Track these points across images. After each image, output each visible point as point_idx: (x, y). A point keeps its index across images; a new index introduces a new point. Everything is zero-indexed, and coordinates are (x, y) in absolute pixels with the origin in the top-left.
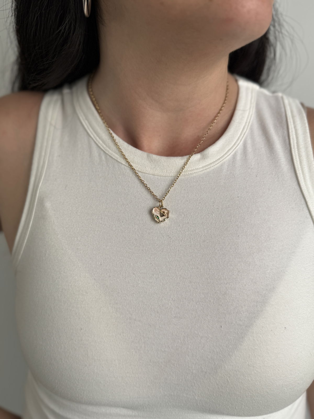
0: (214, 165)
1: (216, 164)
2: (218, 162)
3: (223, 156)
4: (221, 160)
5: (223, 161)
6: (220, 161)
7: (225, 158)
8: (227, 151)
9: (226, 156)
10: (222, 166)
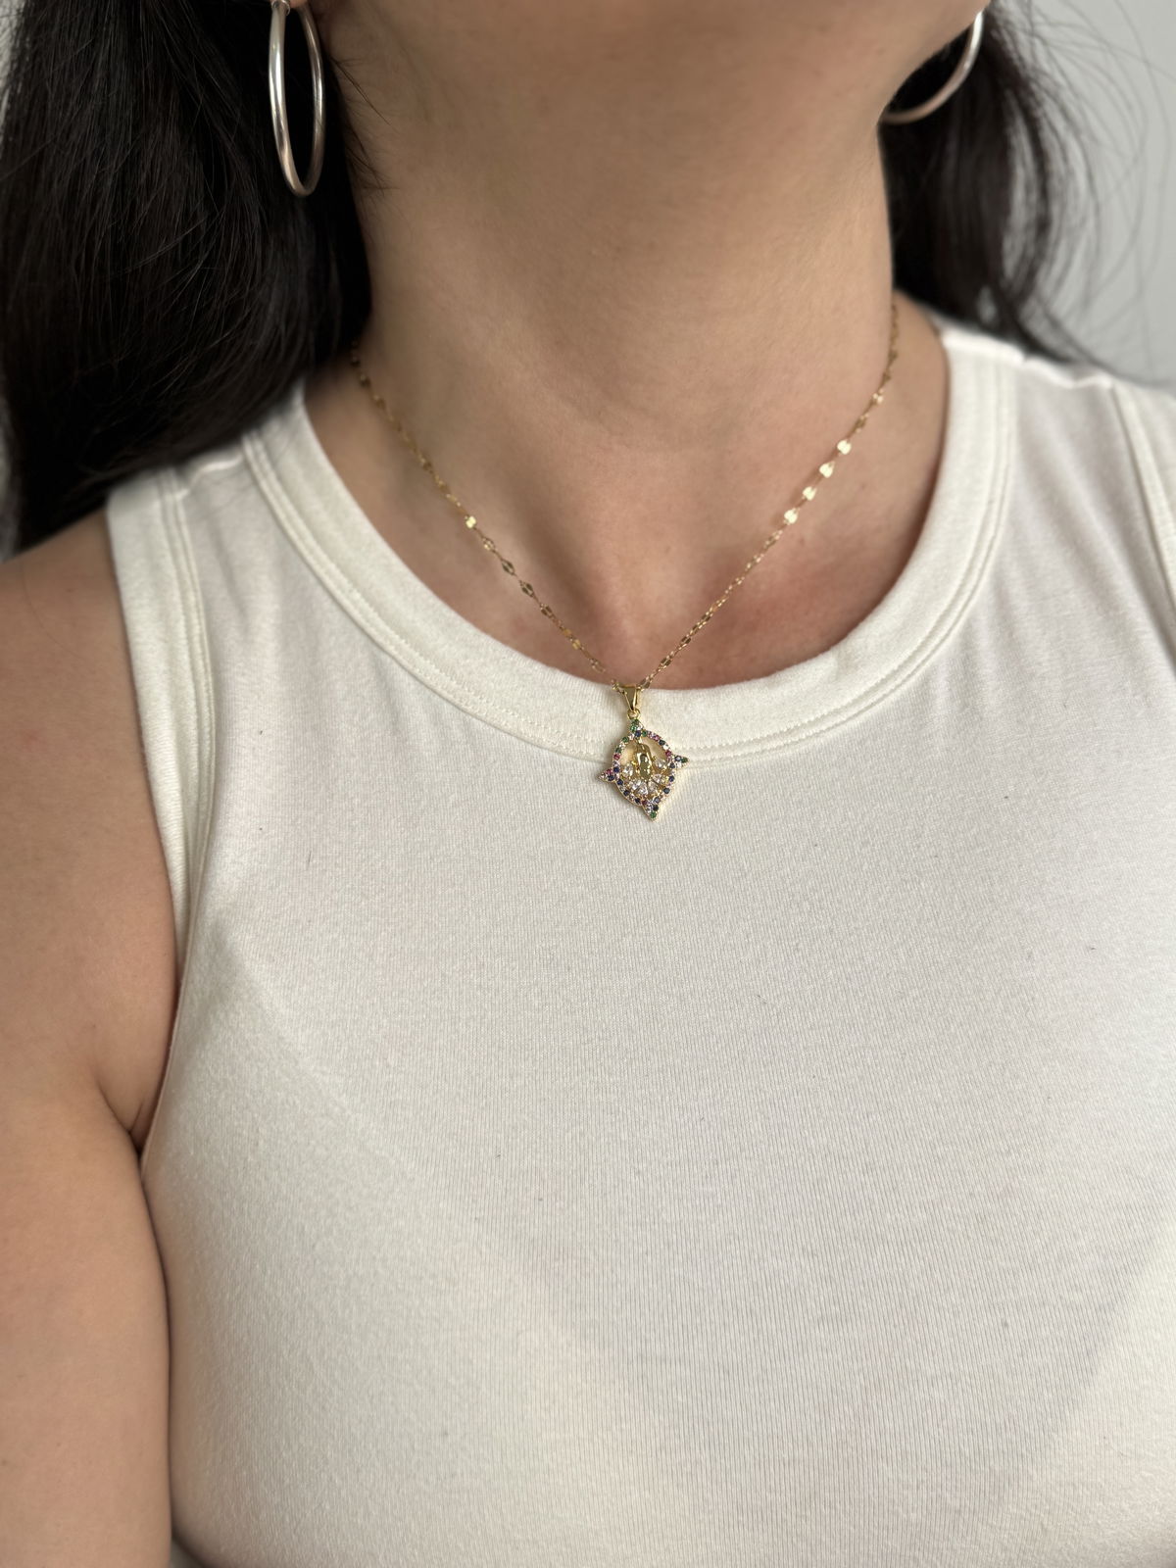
0: (898, 686)
1: (904, 681)
2: (909, 672)
3: (924, 645)
4: (919, 661)
5: (928, 664)
6: (918, 667)
7: (934, 651)
8: (932, 623)
9: (936, 641)
10: (926, 681)
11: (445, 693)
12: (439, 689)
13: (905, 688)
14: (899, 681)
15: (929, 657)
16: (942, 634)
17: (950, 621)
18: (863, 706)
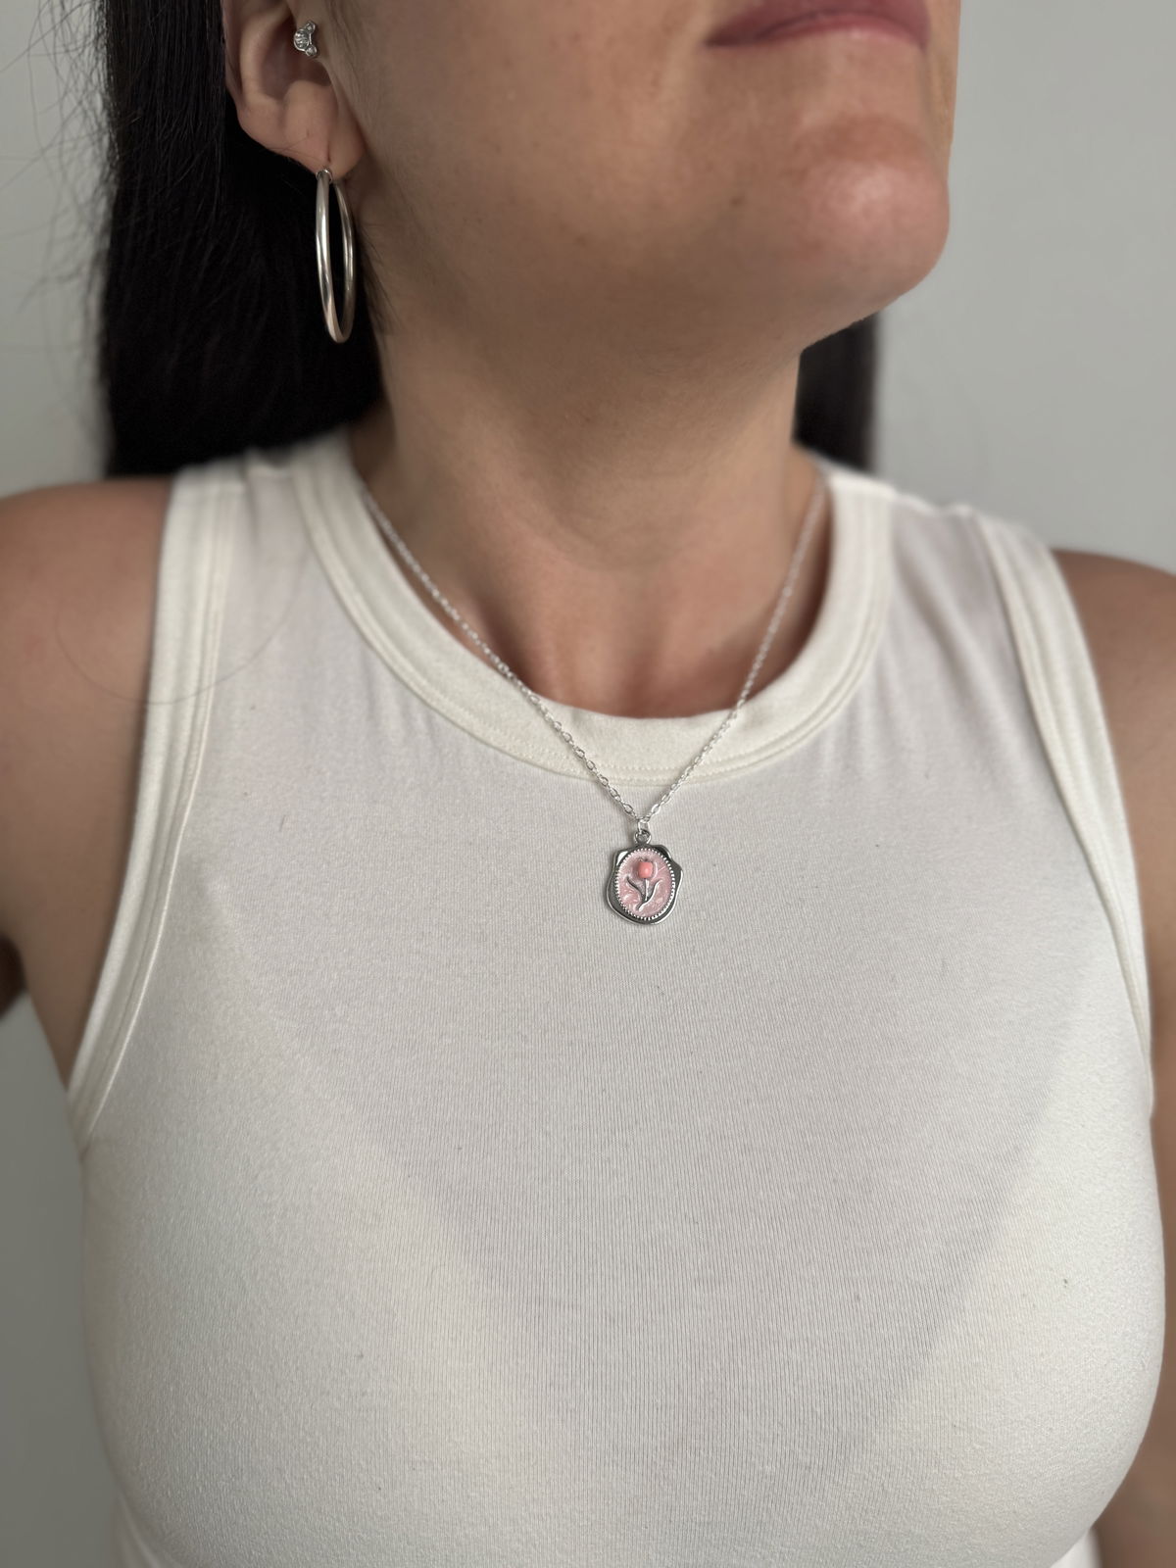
9: (827, 710)
10: (817, 743)
11: (416, 689)
12: (412, 684)
13: (799, 746)
14: (794, 740)
15: (821, 723)
16: (833, 704)
17: (839, 696)
18: (764, 755)
